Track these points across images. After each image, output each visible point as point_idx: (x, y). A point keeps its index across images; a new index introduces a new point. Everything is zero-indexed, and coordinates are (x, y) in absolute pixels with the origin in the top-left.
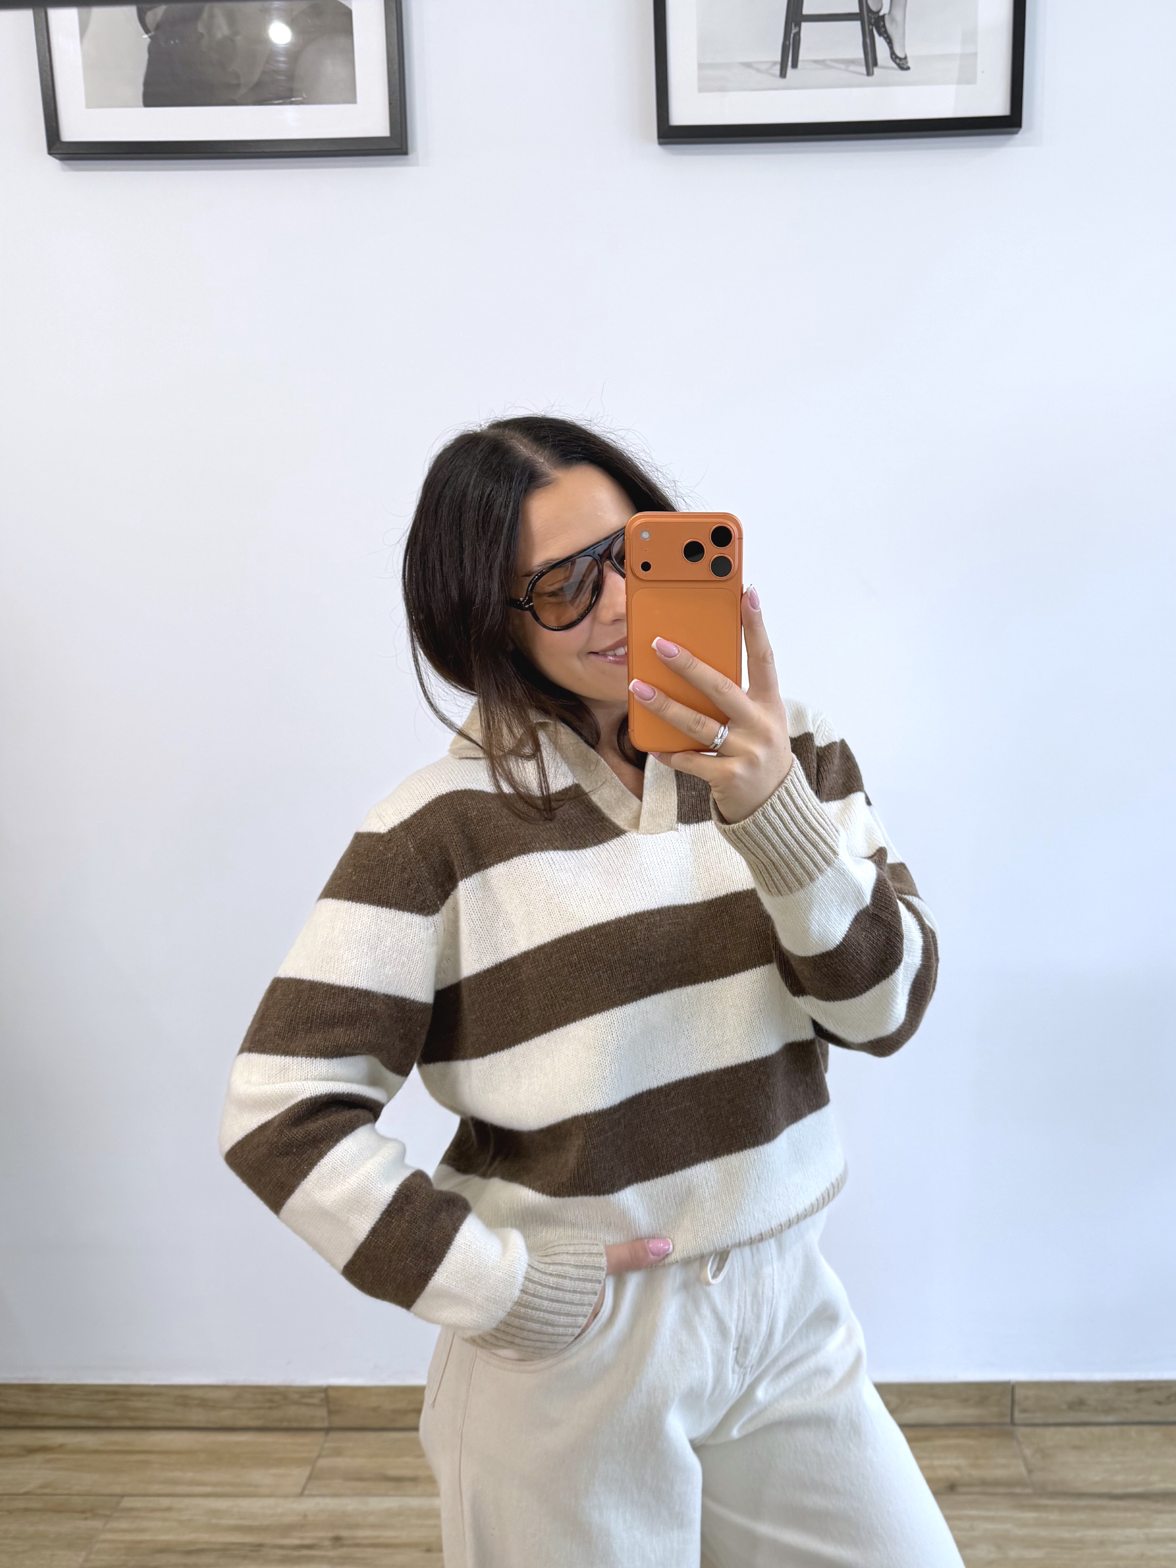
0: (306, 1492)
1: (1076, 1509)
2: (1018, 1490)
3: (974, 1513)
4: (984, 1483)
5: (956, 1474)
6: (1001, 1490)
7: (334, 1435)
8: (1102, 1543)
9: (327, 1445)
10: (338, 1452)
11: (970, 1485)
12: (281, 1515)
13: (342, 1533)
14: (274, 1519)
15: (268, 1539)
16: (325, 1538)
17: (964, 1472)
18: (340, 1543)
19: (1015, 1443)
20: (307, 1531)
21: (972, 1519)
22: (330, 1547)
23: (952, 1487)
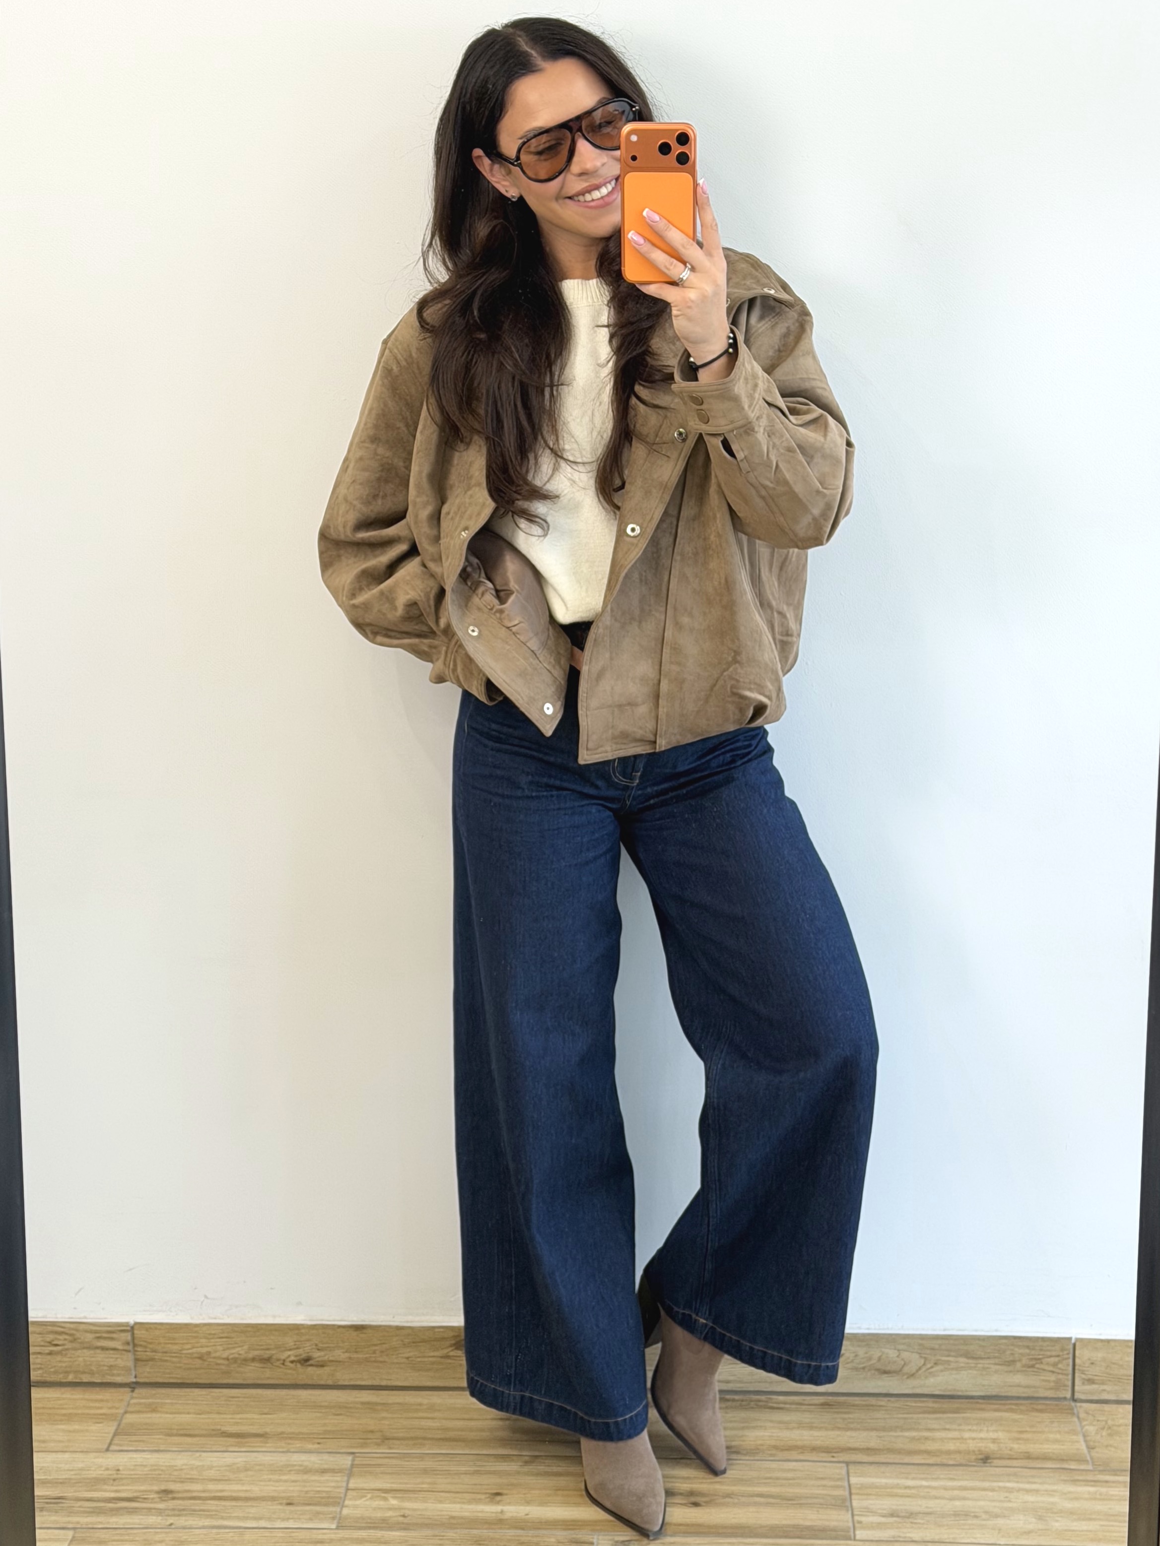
0: (113, 1447)
2: (1073, 1466)
3: (1011, 1485)
5: (993, 1447)
6: (1048, 1465)
7: (139, 1391)
9: (134, 1401)
10: (153, 1408)
11: (1009, 1458)
12: (82, 1469)
13: (172, 1486)
14: (72, 1473)
15: (69, 1493)
16: (146, 1491)
17: (1002, 1445)
18: (170, 1496)
19: (1075, 1419)
20: (123, 1485)
21: (1010, 1490)
22: (158, 1500)
23: (986, 1459)
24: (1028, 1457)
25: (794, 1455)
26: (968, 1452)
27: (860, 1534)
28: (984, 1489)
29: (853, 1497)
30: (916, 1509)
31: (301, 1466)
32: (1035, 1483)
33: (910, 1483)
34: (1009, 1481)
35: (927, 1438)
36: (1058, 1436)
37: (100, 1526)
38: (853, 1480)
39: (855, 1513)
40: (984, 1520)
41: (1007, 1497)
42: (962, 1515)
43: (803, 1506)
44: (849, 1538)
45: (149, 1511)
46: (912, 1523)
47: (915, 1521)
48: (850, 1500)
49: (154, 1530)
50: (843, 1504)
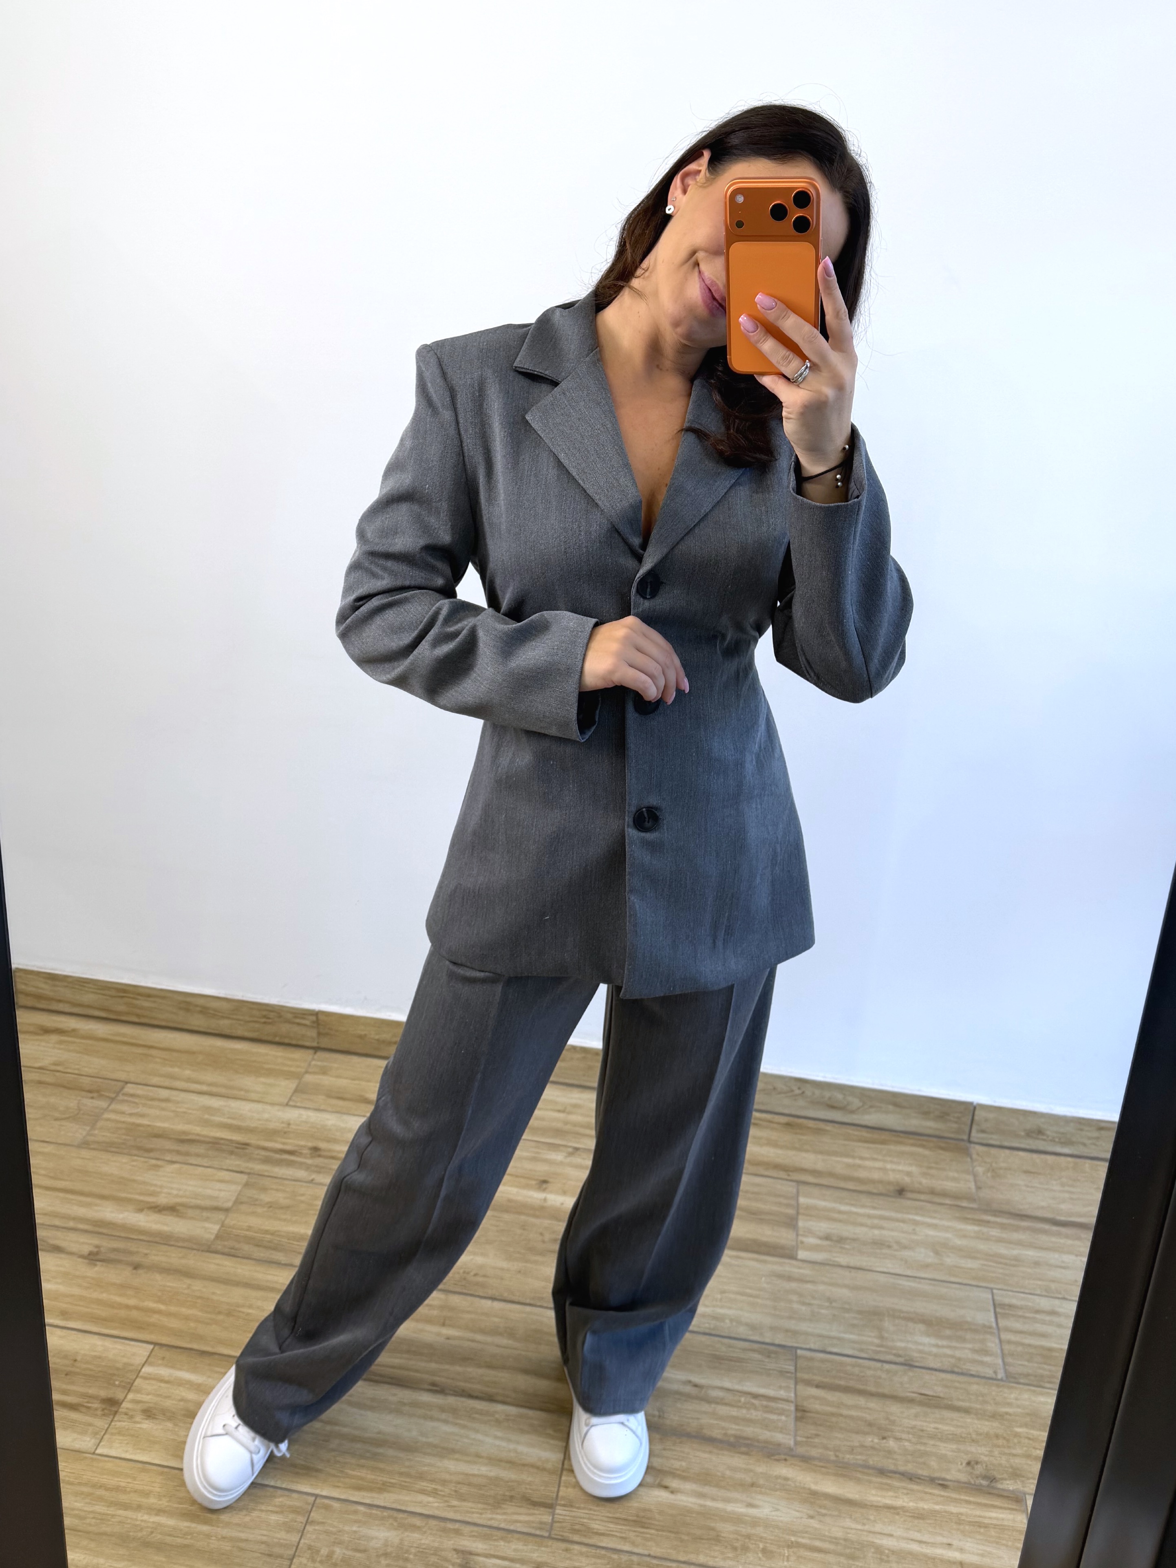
0: (292, 1103)
1: (1017, 1229)
2: (964, 1203)
3: (918, 1218)
5: (907, 1180)
6: (947, 1201)
7: (321, 1054)
8: (1037, 1264)
9: (314, 1063)
10: (324, 1071)
11: (919, 1192)
12: (267, 1120)
13: (322, 1145)
14: (261, 1122)
15: (253, 1140)
16: (304, 1147)
17: (915, 1179)
18: (318, 1153)
19: (969, 1159)
20: (289, 1138)
21: (916, 1223)
22: (308, 1156)
23: (901, 1192)
24: (933, 1192)
26: (889, 1183)
27: (802, 1254)
28: (898, 1220)
29: (800, 1217)
30: (845, 1234)
32: (935, 1218)
33: (843, 1208)
34: (917, 1214)
35: (858, 1166)
36: (956, 1175)
37: (266, 1174)
38: (802, 1200)
39: (801, 1232)
40: (896, 1250)
41: (914, 1230)
42: (879, 1244)
43: (762, 1221)
44: (793, 1257)
45: (301, 1165)
46: (841, 1248)
47: (843, 1246)
48: (797, 1219)
49: (299, 1183)
50: (791, 1223)
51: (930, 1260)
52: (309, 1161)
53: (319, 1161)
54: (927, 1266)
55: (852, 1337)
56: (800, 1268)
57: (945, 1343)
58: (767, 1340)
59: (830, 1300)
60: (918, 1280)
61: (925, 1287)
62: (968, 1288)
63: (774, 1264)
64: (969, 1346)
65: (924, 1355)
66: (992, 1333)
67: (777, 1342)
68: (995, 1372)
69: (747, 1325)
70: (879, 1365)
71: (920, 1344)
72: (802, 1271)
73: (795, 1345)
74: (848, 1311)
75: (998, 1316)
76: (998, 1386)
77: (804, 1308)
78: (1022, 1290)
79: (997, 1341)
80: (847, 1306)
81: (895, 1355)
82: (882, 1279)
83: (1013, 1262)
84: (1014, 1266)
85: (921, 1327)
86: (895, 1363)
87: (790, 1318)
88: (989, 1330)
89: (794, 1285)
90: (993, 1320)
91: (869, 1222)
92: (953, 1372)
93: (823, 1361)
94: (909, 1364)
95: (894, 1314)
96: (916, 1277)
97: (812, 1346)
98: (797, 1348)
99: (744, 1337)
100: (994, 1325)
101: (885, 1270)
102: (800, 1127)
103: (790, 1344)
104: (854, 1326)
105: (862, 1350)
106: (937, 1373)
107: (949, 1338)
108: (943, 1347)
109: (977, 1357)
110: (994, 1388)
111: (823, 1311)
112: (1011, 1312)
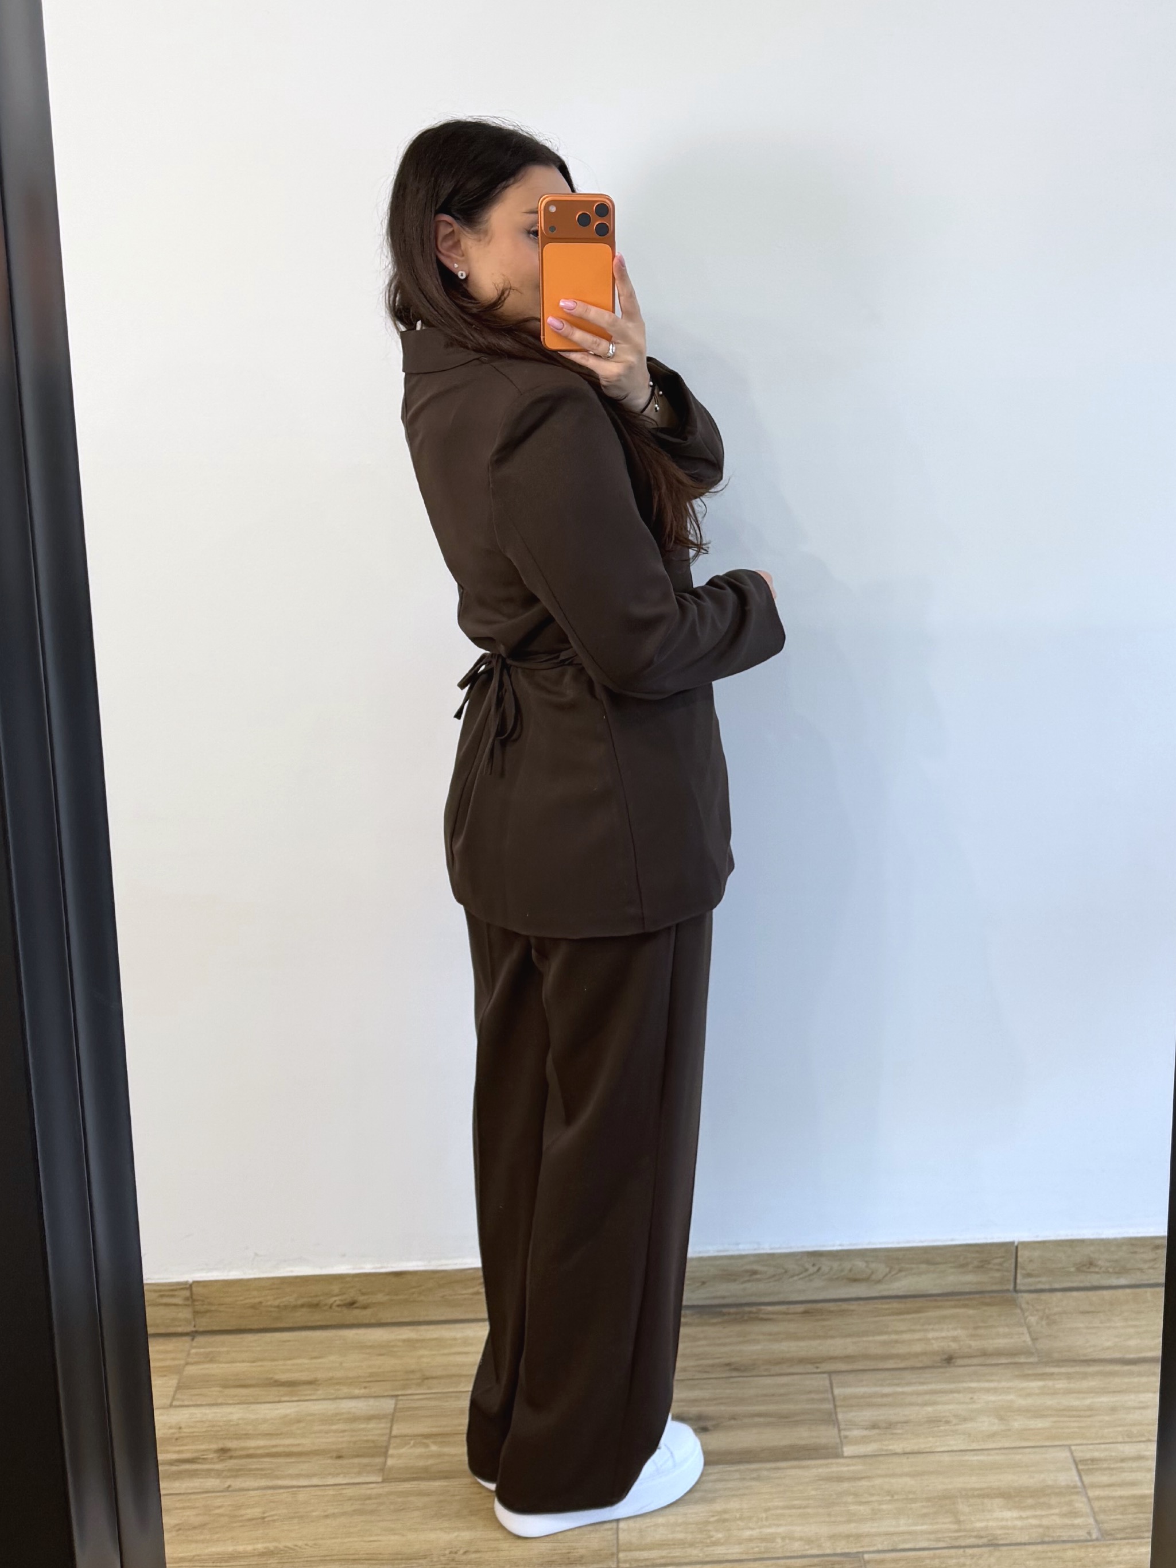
0: (175, 1403)
1: (1085, 1376)
2: (1022, 1360)
3: (973, 1385)
4: (984, 1354)
5: (954, 1346)
6: (1003, 1360)
7: (200, 1340)
8: (1113, 1410)
9: (193, 1351)
10: (211, 1359)
11: (970, 1356)
13: (229, 1444)
16: (204, 1451)
17: (962, 1343)
18: (229, 1454)
19: (1019, 1311)
21: (973, 1391)
22: (216, 1460)
23: (949, 1360)
25: (786, 1369)
26: (934, 1353)
27: (848, 1450)
28: (952, 1392)
29: (839, 1410)
30: (894, 1418)
31: (349, 1413)
32: (992, 1381)
33: (887, 1390)
34: (972, 1381)
35: (896, 1342)
36: (1006, 1330)
38: (837, 1391)
39: (842, 1427)
40: (955, 1425)
41: (972, 1398)
42: (934, 1421)
43: (797, 1423)
44: (839, 1455)
45: (208, 1473)
46: (892, 1434)
47: (895, 1431)
48: (836, 1413)
49: (213, 1494)
50: (830, 1419)
51: (995, 1428)
52: (219, 1466)
53: (231, 1463)
54: (993, 1435)
55: (924, 1527)
56: (848, 1465)
57: (1029, 1513)
58: (828, 1551)
59: (891, 1493)
60: (986, 1452)
61: (998, 1458)
62: (1044, 1450)
63: (818, 1468)
64: (1057, 1511)
65: (1010, 1531)
66: (1077, 1493)
67: (839, 1551)
68: (1089, 1533)
69: (801, 1539)
70: (961, 1551)
71: (1002, 1520)
72: (852, 1468)
73: (861, 1550)
74: (914, 1500)
75: (1082, 1473)
76: (1094, 1547)
77: (862, 1508)
78: (1102, 1441)
79: (1085, 1499)
80: (911, 1496)
81: (976, 1537)
82: (946, 1458)
83: (1088, 1413)
84: (1090, 1416)
85: (999, 1501)
86: (978, 1546)
87: (849, 1521)
88: (1076, 1490)
89: (846, 1485)
90: (1077, 1478)
91: (920, 1400)
92: (1043, 1543)
93: (895, 1561)
94: (993, 1544)
95: (967, 1494)
96: (982, 1450)
97: (880, 1547)
98: (863, 1553)
99: (800, 1554)
100: (1079, 1484)
101: (950, 1449)
102: (820, 1312)
103: (855, 1550)
104: (925, 1515)
105: (938, 1540)
106: (1027, 1547)
107: (1032, 1507)
108: (1027, 1518)
109: (1068, 1521)
110: (1090, 1549)
111: (884, 1507)
112: (1095, 1467)
